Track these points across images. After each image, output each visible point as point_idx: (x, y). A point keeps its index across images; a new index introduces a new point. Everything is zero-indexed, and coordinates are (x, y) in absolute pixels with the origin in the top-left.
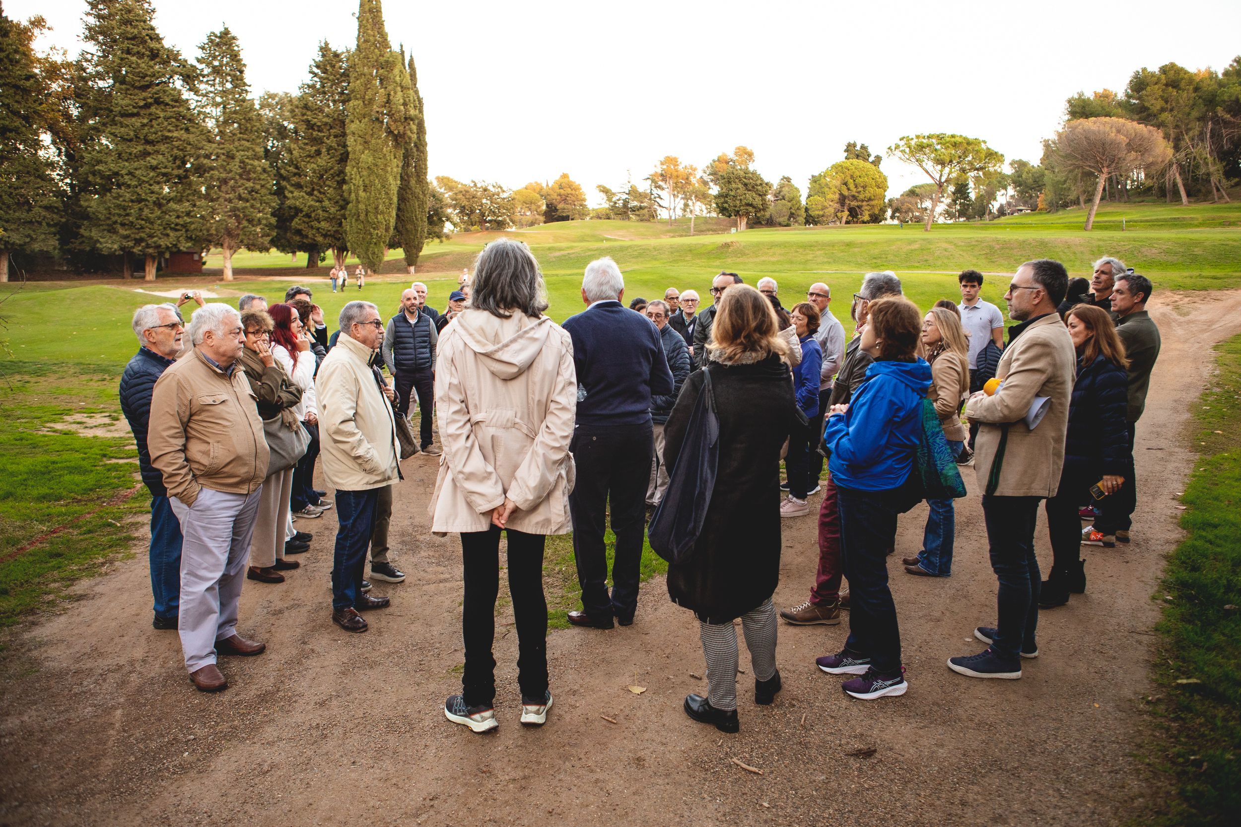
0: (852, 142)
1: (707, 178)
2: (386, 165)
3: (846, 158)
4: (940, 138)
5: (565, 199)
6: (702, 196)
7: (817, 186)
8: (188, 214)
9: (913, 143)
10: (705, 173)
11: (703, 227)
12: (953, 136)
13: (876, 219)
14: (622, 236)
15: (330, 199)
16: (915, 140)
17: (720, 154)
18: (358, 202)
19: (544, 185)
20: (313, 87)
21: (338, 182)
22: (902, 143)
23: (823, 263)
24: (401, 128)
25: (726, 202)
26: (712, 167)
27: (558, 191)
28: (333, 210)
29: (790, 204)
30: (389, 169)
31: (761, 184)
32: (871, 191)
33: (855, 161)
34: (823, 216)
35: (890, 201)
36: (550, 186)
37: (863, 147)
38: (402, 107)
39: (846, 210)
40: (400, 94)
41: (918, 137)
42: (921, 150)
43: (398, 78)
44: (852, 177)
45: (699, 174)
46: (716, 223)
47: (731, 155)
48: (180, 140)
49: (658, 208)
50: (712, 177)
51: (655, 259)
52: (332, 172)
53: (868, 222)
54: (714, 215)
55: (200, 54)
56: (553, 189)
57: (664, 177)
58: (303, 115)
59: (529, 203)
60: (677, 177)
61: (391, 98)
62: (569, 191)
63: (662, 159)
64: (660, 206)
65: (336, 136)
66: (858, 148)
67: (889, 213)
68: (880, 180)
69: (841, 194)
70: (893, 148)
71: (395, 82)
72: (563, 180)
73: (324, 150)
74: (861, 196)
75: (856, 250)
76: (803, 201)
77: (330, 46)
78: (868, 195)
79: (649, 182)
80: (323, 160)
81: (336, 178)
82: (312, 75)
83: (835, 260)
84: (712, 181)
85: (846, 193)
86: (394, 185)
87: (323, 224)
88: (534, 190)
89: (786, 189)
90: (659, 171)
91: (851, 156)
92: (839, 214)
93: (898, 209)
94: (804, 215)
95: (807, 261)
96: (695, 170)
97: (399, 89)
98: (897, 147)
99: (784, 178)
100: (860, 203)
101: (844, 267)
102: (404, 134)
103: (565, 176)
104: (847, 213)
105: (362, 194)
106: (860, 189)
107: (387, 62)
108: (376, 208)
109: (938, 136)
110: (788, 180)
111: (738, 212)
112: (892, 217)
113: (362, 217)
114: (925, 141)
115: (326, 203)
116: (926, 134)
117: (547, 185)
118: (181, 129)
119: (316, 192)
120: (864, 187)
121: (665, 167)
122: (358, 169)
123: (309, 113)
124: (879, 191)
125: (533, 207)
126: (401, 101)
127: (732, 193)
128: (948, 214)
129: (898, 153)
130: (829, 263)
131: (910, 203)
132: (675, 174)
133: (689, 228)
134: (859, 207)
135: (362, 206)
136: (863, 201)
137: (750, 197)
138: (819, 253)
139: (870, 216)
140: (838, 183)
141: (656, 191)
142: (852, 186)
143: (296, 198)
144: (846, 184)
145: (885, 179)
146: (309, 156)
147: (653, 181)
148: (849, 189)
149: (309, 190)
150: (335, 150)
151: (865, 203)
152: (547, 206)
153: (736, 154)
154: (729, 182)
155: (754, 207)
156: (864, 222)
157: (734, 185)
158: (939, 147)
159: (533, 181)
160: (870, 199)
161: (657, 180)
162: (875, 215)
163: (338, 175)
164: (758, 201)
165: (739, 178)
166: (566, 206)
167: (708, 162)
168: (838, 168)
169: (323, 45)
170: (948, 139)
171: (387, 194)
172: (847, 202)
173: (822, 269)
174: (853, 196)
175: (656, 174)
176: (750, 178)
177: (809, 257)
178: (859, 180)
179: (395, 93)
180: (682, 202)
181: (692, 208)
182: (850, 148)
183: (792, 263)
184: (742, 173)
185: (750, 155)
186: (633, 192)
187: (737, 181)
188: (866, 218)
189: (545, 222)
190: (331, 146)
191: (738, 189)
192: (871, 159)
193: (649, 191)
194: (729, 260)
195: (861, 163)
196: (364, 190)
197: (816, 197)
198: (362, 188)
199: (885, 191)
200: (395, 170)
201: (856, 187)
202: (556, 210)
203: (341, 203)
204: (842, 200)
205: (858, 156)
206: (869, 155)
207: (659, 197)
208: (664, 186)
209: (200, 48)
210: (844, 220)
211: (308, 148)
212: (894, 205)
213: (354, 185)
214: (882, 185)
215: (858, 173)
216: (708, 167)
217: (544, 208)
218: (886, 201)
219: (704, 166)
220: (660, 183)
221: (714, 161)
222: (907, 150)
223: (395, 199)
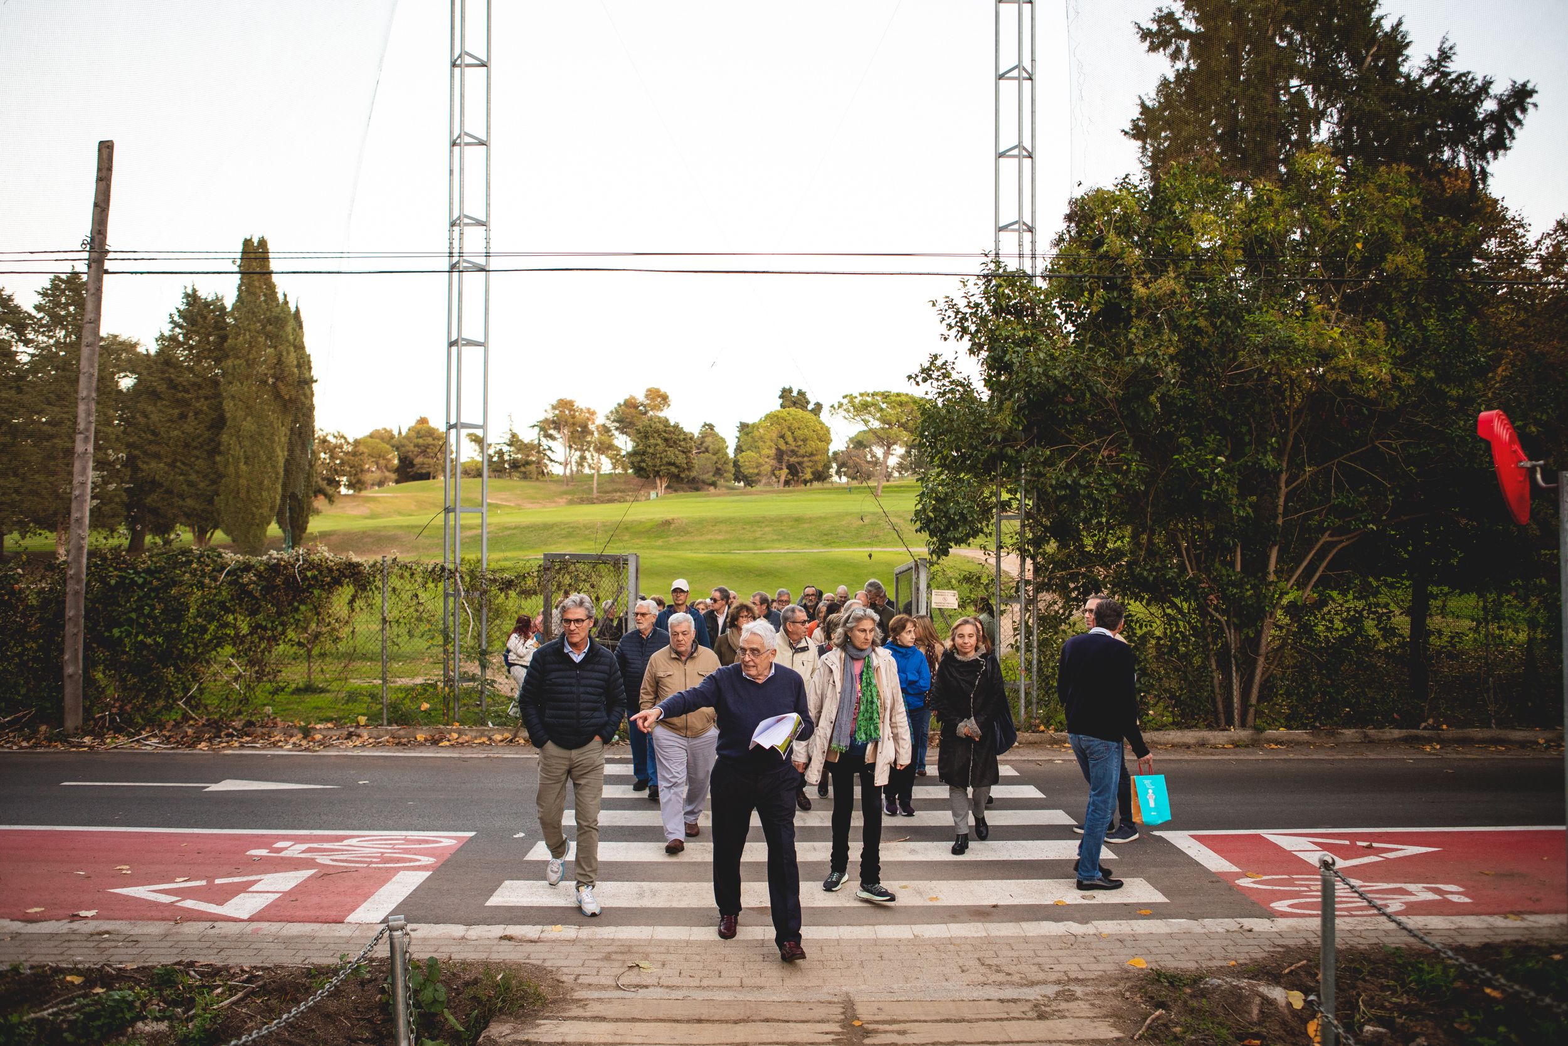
0: (787, 387)
1: (612, 426)
2: (273, 434)
3: (782, 406)
4: (885, 396)
5: (424, 451)
6: (604, 448)
7: (750, 440)
8: (17, 491)
9: (857, 401)
10: (608, 419)
11: (609, 488)
12: (898, 395)
13: (821, 476)
14: (506, 500)
15: (197, 472)
16: (860, 398)
17: (627, 397)
18: (238, 476)
19: (396, 433)
20: (173, 338)
21: (208, 452)
22: (845, 401)
23: (773, 541)
24: (293, 393)
25: (644, 461)
26: (617, 412)
27: (416, 441)
28: (202, 485)
29: (715, 458)
30: (277, 438)
31: (684, 439)
32: (812, 445)
33: (793, 410)
34: (758, 474)
35: (835, 453)
36: (404, 434)
37: (801, 393)
38: (296, 370)
39: (784, 467)
40: (293, 355)
41: (861, 395)
42: (866, 409)
43: (291, 337)
44: (789, 429)
45: (600, 420)
46: (625, 482)
47: (640, 397)
48: (10, 401)
49: (548, 462)
50: (617, 425)
51: (589, 539)
52: (200, 440)
53: (811, 481)
54: (619, 471)
55: (39, 300)
56: (407, 437)
57: (557, 424)
58: (163, 372)
59: (378, 456)
60: (574, 424)
61: (283, 359)
62: (430, 440)
63: (554, 402)
64: (552, 461)
65: (206, 398)
66: (795, 394)
67: (833, 471)
68: (822, 433)
69: (778, 449)
70: (836, 406)
71: (287, 341)
72: (419, 427)
73: (191, 414)
74: (802, 451)
75: (806, 526)
76: (731, 455)
77: (199, 294)
78: (809, 449)
79: (537, 429)
80: (190, 426)
81: (206, 447)
82: (172, 325)
83: (784, 538)
84: (617, 429)
85: (783, 447)
86: (281, 455)
87: (189, 502)
88: (382, 439)
89: (709, 440)
90: (550, 416)
91: (787, 403)
92: (777, 472)
93: (844, 462)
94: (733, 470)
95: (756, 539)
96: (593, 413)
97: (292, 349)
98: (841, 405)
99: (706, 424)
100: (800, 459)
101: (795, 545)
102: (296, 399)
103: (423, 421)
104: (786, 471)
105: (243, 467)
106: (800, 443)
107: (277, 318)
108: (261, 483)
109: (883, 394)
110: (711, 427)
111: (658, 472)
112: (838, 472)
113: (243, 494)
114: (869, 399)
115: (193, 477)
116: (871, 391)
117: (400, 433)
118: (11, 388)
119: (178, 464)
120: (805, 440)
121: (557, 412)
122: (238, 437)
123: (172, 370)
124: (821, 445)
125: (382, 462)
126: (295, 363)
127: (651, 450)
128: (901, 467)
129: (842, 412)
130: (779, 540)
131: (858, 456)
132: (571, 421)
133: (592, 489)
134: (800, 463)
135: (243, 482)
136: (803, 456)
137: (672, 454)
138: (767, 529)
139: (813, 473)
140: (774, 436)
141: (545, 442)
142: (790, 440)
143: (154, 468)
144: (783, 437)
145: (828, 431)
146: (171, 421)
147: (542, 429)
148: (786, 443)
149: (169, 461)
150: (206, 414)
151: (806, 459)
152: (400, 460)
153: (647, 396)
154: (646, 437)
155: (677, 467)
156: (805, 482)
157: (652, 441)
158: (884, 406)
159: (380, 427)
160: (812, 455)
161: (547, 427)
162: (818, 472)
163: (208, 444)
164: (681, 459)
165: (657, 431)
166: (426, 460)
167: (613, 406)
168: (772, 418)
169: (190, 291)
170: (893, 398)
171: (273, 467)
172: (786, 458)
173: (773, 548)
174: (792, 451)
175: (546, 421)
176: (670, 432)
177: (758, 534)
178: (798, 433)
179: (288, 353)
180: (578, 453)
181: (590, 461)
182: (785, 394)
183: (740, 541)
184: (661, 427)
185: (665, 398)
186: (514, 441)
187: (656, 435)
188: (809, 476)
189: (397, 482)
190: (201, 410)
191: (657, 445)
192: (810, 407)
193: (536, 442)
194: (672, 540)
195: (800, 412)
196: (245, 463)
197: (749, 452)
198: (243, 460)
199: (828, 444)
200: (283, 439)
201: (795, 440)
202: (412, 465)
203: (212, 476)
204: (780, 455)
205: (795, 404)
206: (808, 403)
207: (550, 449)
208: (558, 436)
209: (39, 293)
210: (783, 479)
211: (170, 411)
212: (839, 459)
213: (233, 456)
214: (824, 437)
215: (796, 425)
216: (612, 412)
217: (396, 462)
218: (830, 454)
219: (607, 412)
220: (551, 432)
221: (619, 405)
222: (852, 409)
223: (282, 473)
